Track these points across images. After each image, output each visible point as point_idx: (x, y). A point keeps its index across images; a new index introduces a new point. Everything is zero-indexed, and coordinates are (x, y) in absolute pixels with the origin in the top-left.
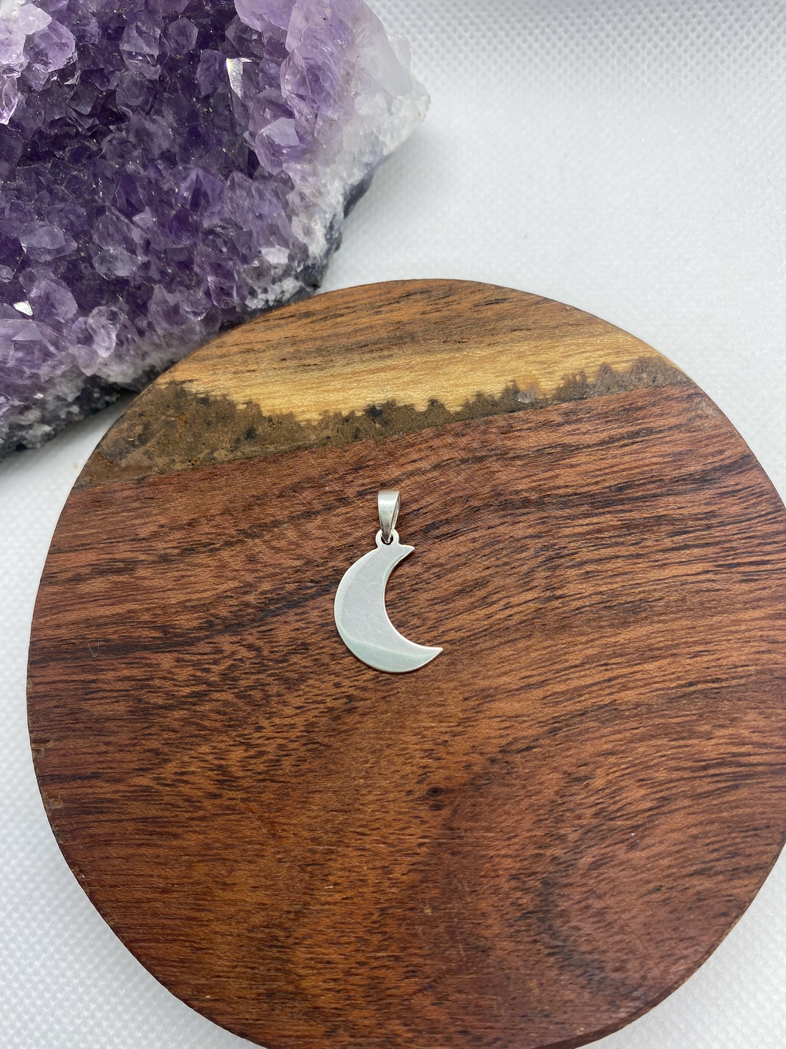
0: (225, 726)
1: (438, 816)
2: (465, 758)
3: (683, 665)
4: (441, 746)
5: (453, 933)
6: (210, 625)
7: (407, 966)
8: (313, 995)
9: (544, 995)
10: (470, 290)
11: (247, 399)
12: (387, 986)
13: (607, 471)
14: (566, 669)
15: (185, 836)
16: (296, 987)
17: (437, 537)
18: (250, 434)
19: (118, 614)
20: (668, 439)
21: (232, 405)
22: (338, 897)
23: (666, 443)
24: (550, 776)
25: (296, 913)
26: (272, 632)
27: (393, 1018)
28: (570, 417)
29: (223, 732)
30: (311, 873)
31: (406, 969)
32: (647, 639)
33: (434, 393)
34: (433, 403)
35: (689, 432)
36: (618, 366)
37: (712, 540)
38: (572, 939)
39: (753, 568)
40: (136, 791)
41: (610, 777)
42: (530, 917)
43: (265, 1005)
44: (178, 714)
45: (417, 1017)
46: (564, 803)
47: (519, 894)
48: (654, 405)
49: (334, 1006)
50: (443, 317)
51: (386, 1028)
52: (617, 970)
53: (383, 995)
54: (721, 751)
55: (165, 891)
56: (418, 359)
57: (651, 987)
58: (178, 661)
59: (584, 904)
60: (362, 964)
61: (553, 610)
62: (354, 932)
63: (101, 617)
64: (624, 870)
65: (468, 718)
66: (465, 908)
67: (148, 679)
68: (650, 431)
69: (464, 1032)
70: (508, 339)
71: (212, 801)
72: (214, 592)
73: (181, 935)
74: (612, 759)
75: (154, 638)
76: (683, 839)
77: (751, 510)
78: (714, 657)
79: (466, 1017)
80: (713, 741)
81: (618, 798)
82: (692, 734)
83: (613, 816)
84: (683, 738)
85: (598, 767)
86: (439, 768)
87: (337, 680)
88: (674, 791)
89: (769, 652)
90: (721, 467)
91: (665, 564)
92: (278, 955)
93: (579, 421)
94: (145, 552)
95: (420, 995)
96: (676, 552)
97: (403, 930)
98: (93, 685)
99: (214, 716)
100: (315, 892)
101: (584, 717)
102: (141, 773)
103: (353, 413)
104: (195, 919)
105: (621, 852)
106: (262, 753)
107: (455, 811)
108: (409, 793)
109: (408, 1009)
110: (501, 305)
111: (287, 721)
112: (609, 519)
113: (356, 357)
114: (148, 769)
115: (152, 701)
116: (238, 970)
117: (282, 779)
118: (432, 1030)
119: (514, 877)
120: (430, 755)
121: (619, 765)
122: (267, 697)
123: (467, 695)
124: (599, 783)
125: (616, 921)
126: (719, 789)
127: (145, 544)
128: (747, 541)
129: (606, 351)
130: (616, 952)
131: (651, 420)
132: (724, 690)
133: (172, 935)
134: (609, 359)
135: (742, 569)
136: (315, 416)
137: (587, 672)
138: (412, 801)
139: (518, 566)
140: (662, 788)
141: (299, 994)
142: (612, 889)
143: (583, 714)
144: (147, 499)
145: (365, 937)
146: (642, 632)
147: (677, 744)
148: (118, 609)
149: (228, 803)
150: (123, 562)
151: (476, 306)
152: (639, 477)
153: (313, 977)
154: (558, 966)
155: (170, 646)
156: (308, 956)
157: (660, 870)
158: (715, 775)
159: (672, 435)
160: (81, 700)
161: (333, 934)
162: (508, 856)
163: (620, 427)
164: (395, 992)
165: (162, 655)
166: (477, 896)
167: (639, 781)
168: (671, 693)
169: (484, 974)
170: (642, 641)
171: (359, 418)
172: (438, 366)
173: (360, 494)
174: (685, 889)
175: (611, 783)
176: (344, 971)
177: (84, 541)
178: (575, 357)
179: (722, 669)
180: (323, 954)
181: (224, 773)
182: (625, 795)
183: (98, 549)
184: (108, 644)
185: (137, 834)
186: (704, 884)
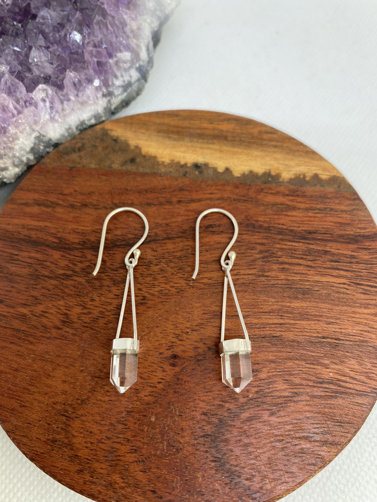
1: (173, 369)
2: (195, 344)
3: (322, 327)
4: (184, 334)
5: (163, 435)
6: (84, 243)
7: (133, 446)
8: (77, 448)
9: (204, 483)
11: (136, 145)
12: (118, 454)
13: (305, 222)
14: (260, 312)
15: (37, 344)
16: (69, 441)
17: (211, 232)
18: (133, 161)
19: (41, 226)
20: (339, 216)
21: (128, 145)
23: (339, 217)
25: (83, 401)
26: (115, 255)
27: (117, 474)
28: (294, 193)
29: (73, 297)
30: (96, 382)
31: (131, 448)
32: (306, 309)
33: (229, 165)
34: (227, 169)
35: (351, 215)
36: (322, 176)
37: (351, 269)
38: (227, 455)
39: (369, 288)
40: (19, 315)
41: (270, 374)
42: (207, 438)
43: (49, 446)
44: (53, 282)
45: (130, 476)
47: (204, 423)
48: (337, 198)
49: (86, 457)
50: (242, 133)
51: (111, 477)
52: (247, 479)
53: (114, 458)
54: (332, 376)
55: (16, 370)
56: (225, 148)
57: (264, 494)
58: (62, 256)
59: (239, 438)
60: (109, 438)
61: (261, 282)
62: (109, 420)
63: (31, 225)
64: (265, 425)
65: (203, 323)
66: (174, 423)
67: (44, 261)
68: (332, 209)
69: (154, 492)
70: (271, 150)
71: (56, 330)
72: (91, 228)
73: (17, 396)
74: (273, 365)
75: (54, 242)
76: (301, 417)
77: (374, 260)
78: (339, 327)
79: (158, 484)
80: (328, 370)
81: (271, 386)
82: (319, 364)
83: (266, 395)
84: (313, 364)
85: (265, 367)
86: (180, 345)
87: (140, 287)
88: (302, 390)
89: (368, 332)
90: (363, 236)
91: (325, 275)
92: (65, 421)
93: (298, 196)
94: (64, 200)
95: (135, 464)
96: (331, 270)
97: (136, 426)
98: (16, 257)
99: (72, 288)
100: (95, 392)
101: (263, 339)
102: (25, 306)
103: (186, 164)
104: (27, 389)
105: (265, 416)
106: (90, 313)
107: (182, 370)
108: (161, 353)
109: (127, 470)
110: (272, 135)
111: (109, 300)
112: (301, 246)
113: (195, 140)
114: (29, 305)
115: (43, 272)
116: (40, 422)
117: (96, 329)
118: (136, 486)
119: (204, 414)
120: (177, 337)
121: (275, 369)
122: (101, 286)
123: (205, 312)
124: (264, 375)
125: (254, 452)
126: (326, 396)
127: (65, 197)
128: (368, 274)
129: (318, 168)
130: (249, 469)
131: (333, 204)
132: (340, 345)
133: (13, 395)
134: (319, 172)
135: (363, 287)
136: (167, 160)
137: (271, 317)
138: (161, 358)
139: (249, 256)
140: (296, 387)
141: (71, 446)
142: (255, 434)
143: (263, 338)
144: (73, 177)
145: (115, 424)
146: (304, 304)
147: (310, 366)
148: (41, 224)
149: (64, 333)
150: (52, 202)
151: (260, 132)
152: (321, 229)
153: (81, 439)
154: (215, 468)
155: (61, 248)
156: (81, 426)
157: (284, 431)
158: (326, 388)
159: (342, 214)
160: (7, 262)
161: (98, 418)
162: (204, 401)
163: (317, 204)
164: (122, 458)
165: (55, 252)
166: (182, 418)
167: (284, 380)
168: (313, 339)
169: (174, 462)
170: (303, 309)
171: (189, 167)
172: (234, 153)
173: (179, 202)
174: (296, 445)
175: (269, 377)
176: (97, 439)
177: (35, 188)
178: (303, 167)
179: (341, 334)
180: (89, 427)
181: (67, 318)
182: (275, 386)
183: (42, 193)
184: (30, 239)
185: (12, 337)
186: (305, 445)
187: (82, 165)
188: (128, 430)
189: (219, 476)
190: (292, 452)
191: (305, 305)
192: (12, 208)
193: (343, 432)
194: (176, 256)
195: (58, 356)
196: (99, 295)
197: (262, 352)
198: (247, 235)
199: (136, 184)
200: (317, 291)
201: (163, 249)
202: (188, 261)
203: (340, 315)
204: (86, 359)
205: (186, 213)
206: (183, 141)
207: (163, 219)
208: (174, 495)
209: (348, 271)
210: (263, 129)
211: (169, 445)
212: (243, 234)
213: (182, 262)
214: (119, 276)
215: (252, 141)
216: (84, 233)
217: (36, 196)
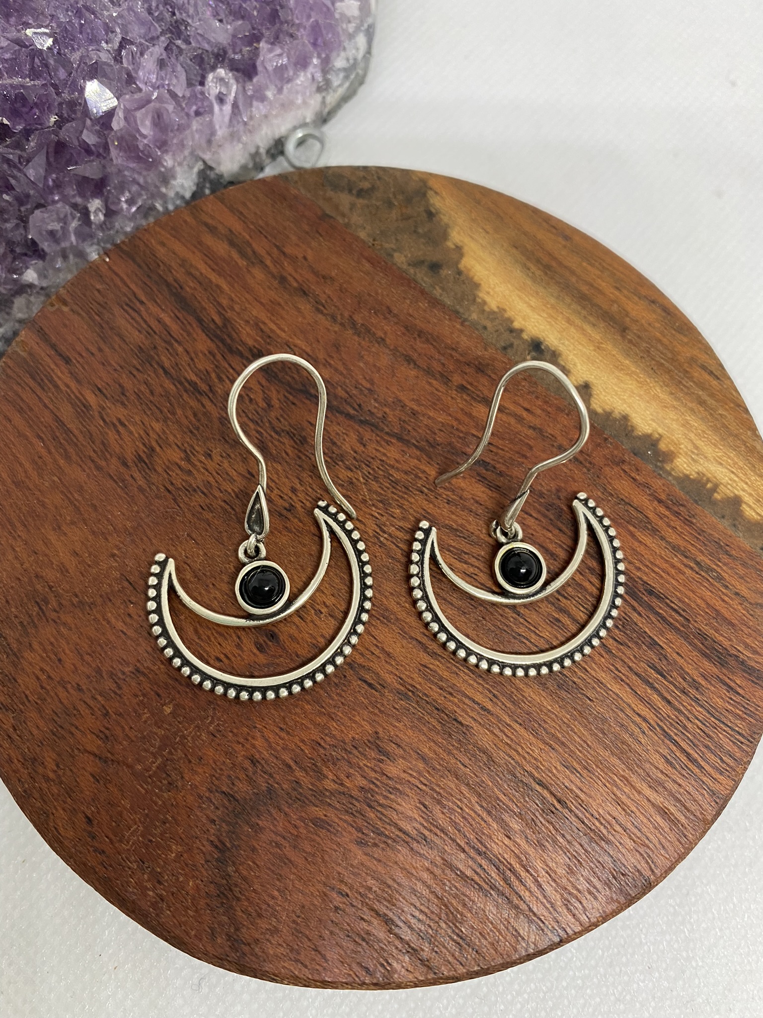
0: (188, 428)
1: (254, 655)
3: (551, 763)
4: (313, 611)
5: (165, 745)
7: (108, 729)
8: (23, 668)
9: (174, 865)
10: (700, 345)
11: (460, 244)
12: (78, 724)
13: (656, 569)
15: (74, 466)
16: (19, 650)
17: (479, 474)
18: (435, 267)
19: (211, 281)
20: (726, 599)
21: (445, 236)
22: (120, 625)
24: (363, 723)
25: (80, 602)
26: (293, 407)
27: (54, 750)
28: (672, 505)
29: (182, 430)
31: (103, 729)
32: (546, 714)
33: (595, 381)
34: (587, 387)
35: (748, 612)
36: (748, 509)
37: (676, 703)
38: (241, 852)
39: (684, 758)
40: (80, 401)
41: (403, 775)
42: (229, 800)
44: (168, 385)
45: (71, 770)
46: (350, 753)
47: (242, 776)
48: (744, 564)
49: (27, 692)
50: (660, 341)
51: (42, 749)
53: (67, 726)
54: (505, 856)
55: (17, 484)
56: (610, 347)
58: (210, 352)
59: (279, 839)
62: (101, 662)
63: (197, 269)
66: (194, 740)
67: (176, 341)
68: (720, 578)
69: (89, 821)
70: (690, 405)
71: (119, 465)
72: (288, 338)
74: (421, 765)
75: (213, 320)
76: (404, 881)
77: (730, 716)
78: (579, 784)
79: (103, 813)
80: (508, 842)
81: (392, 797)
82: (500, 820)
83: (374, 804)
84: (489, 813)
85: (404, 758)
86: (294, 624)
87: (298, 486)
88: (438, 841)
89: (626, 829)
90: (743, 663)
91: (622, 680)
92: (34, 613)
93: (677, 514)
94: (275, 262)
95: (92, 758)
96: (639, 681)
97: (134, 701)
98: (138, 304)
99: (189, 413)
100: (110, 604)
101: (436, 712)
102: (97, 392)
103: (521, 331)
104: (13, 525)
105: (349, 837)
106: (189, 473)
107: (269, 666)
109: (73, 757)
110: (711, 379)
111: (233, 473)
113: (568, 300)
114: (104, 395)
115: (163, 358)
117: (181, 505)
118: (70, 792)
119: (254, 761)
121: (421, 775)
124: (393, 770)
125: (286, 878)
126: (472, 880)
127: (282, 258)
128: (702, 734)
129: (750, 490)
131: (729, 571)
132: (560, 815)
134: (746, 498)
135: (674, 748)
136: (493, 304)
137: (475, 684)
140: (432, 828)
141: (16, 656)
143: (437, 709)
144: (318, 232)
145: (104, 674)
146: (547, 704)
147: (480, 812)
148: (213, 277)
149: (127, 478)
150: (254, 252)
151: (693, 360)
152: (673, 600)
153: (38, 658)
154: (209, 858)
155: (217, 336)
156: (52, 640)
157: (360, 883)
158: (481, 866)
159: (732, 599)
160: (118, 304)
161: (85, 645)
162: (267, 740)
163: (702, 552)
164: (78, 734)
165: (204, 337)
166: (212, 740)
167: (421, 803)
168: (518, 772)
169: (151, 799)
170: (541, 711)
171: (523, 339)
172: (619, 367)
173: (462, 388)
174: (362, 919)
175: (400, 781)
176: (62, 678)
177: (245, 212)
178: (724, 470)
179: (576, 800)
180: (63, 650)
181: (150, 456)
182: (399, 800)
183: (248, 227)
184: (179, 290)
185: (45, 427)
186: (379, 931)
187: (346, 220)
188: (118, 698)
189: (205, 873)
190: (348, 925)
191: (550, 708)
192: (185, 222)
193: (455, 958)
194: (392, 475)
195: (95, 507)
196: (224, 455)
197: (420, 731)
198: (537, 522)
199: (411, 311)
200: (587, 697)
201: (376, 450)
202: (403, 498)
203: (597, 766)
204: (133, 541)
205: (460, 416)
206: (545, 288)
207: (413, 400)
208: (116, 848)
209: (669, 702)
210: (703, 357)
211: (162, 768)
212: (531, 516)
213: (393, 493)
214: (276, 446)
215: (667, 365)
216: (270, 337)
217: (237, 226)
